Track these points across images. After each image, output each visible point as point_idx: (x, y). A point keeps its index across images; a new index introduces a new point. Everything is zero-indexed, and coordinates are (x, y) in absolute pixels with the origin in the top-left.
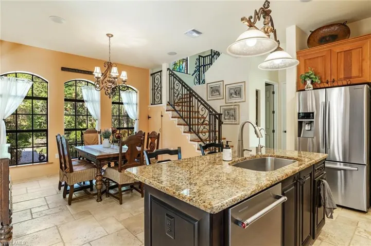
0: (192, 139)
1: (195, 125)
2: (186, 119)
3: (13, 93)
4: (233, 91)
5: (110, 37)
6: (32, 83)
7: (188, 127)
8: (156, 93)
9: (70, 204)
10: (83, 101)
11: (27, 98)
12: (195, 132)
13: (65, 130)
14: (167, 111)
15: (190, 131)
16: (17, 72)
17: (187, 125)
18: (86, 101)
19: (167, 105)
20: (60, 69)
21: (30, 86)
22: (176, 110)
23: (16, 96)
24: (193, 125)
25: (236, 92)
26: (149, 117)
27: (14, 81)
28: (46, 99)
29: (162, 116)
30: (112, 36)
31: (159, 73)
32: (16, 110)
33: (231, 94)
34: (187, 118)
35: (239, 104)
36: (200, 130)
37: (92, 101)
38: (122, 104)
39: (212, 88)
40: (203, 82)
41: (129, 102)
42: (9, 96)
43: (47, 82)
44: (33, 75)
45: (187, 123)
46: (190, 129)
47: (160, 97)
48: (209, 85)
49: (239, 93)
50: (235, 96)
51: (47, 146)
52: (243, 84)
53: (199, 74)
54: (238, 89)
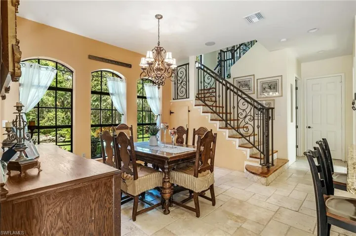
0: (230, 135)
1: (234, 120)
2: (221, 115)
3: (36, 82)
4: (267, 86)
5: (159, 19)
6: (56, 71)
7: (224, 122)
8: (180, 87)
9: (134, 219)
10: (108, 94)
11: (50, 88)
12: (233, 128)
13: (92, 126)
14: (195, 106)
15: (226, 126)
16: (40, 58)
17: (223, 120)
18: (112, 94)
19: (196, 99)
20: (87, 57)
21: (54, 75)
22: (207, 105)
23: (39, 86)
24: (230, 120)
25: (270, 87)
26: (171, 113)
27: (37, 68)
28: (71, 90)
29: (189, 111)
30: (162, 17)
31: (184, 67)
32: (38, 103)
33: (264, 89)
34: (223, 113)
35: (274, 98)
36: (242, 125)
37: (119, 95)
38: (145, 98)
39: (239, 82)
40: (228, 77)
41: (153, 96)
42: (32, 86)
43: (72, 72)
44: (57, 63)
45: (222, 118)
46: (227, 124)
47: (184, 91)
48: (235, 80)
49: (274, 88)
50: (269, 90)
51: (72, 145)
52: (280, 78)
53: (221, 69)
54: (273, 84)
